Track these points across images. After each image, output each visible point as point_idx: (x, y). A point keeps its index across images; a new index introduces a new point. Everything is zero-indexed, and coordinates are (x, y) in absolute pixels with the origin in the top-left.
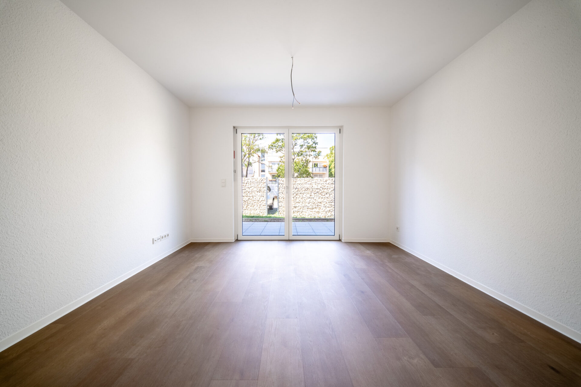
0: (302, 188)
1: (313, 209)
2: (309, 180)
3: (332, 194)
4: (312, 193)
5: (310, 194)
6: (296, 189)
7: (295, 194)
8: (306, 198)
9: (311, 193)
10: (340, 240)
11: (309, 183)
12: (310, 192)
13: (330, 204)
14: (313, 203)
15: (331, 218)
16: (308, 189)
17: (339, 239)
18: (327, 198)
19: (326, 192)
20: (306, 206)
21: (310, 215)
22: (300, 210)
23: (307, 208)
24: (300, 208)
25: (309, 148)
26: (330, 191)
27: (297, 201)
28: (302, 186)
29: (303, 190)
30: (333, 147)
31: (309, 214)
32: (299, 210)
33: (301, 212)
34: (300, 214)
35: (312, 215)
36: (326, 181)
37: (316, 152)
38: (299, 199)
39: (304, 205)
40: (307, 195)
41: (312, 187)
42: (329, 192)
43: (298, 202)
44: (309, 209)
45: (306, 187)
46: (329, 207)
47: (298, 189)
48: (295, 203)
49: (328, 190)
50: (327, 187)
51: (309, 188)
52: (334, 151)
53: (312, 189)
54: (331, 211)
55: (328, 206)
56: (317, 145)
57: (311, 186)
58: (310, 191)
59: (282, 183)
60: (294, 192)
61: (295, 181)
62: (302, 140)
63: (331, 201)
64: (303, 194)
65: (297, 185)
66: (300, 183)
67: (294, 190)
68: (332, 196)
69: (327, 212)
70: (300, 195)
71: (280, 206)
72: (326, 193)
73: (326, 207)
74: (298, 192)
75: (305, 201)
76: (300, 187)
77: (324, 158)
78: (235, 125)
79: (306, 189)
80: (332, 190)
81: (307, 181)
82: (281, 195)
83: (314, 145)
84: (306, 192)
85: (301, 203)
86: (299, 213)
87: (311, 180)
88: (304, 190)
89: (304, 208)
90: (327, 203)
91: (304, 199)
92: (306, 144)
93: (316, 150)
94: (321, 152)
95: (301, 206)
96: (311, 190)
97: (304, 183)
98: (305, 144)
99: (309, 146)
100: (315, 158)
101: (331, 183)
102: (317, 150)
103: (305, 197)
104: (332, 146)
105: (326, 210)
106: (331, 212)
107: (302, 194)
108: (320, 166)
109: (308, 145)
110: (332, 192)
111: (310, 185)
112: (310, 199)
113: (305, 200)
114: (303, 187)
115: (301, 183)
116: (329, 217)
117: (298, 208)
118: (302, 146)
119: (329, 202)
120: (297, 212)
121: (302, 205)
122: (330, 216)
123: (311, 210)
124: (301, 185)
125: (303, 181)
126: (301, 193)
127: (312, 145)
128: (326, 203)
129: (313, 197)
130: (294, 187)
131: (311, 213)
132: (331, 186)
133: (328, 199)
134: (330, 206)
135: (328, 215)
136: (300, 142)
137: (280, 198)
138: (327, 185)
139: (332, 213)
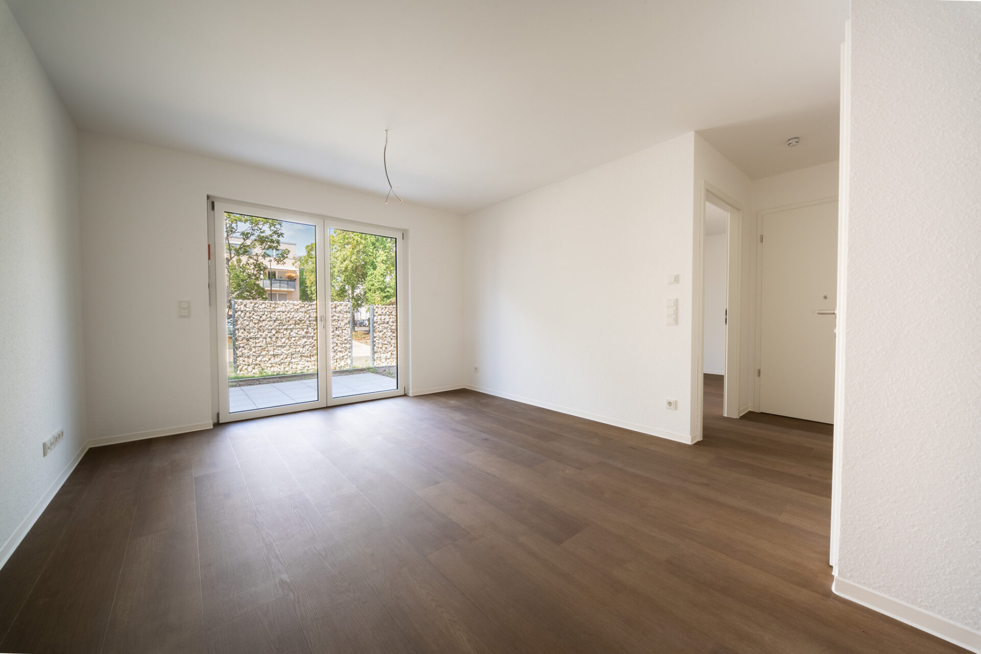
0: (288, 319)
1: (312, 358)
2: (303, 305)
3: (347, 329)
4: (310, 328)
5: (305, 330)
6: (275, 321)
7: (274, 332)
8: (297, 339)
9: (307, 329)
10: (405, 395)
11: (303, 310)
12: (306, 327)
13: (344, 345)
14: (312, 345)
15: (345, 369)
16: (301, 321)
17: (403, 394)
18: (338, 336)
19: (337, 326)
20: (299, 351)
21: (307, 368)
22: (287, 360)
23: (301, 356)
24: (285, 356)
25: (262, 240)
26: (343, 324)
27: (279, 343)
28: (288, 315)
29: (291, 322)
30: (312, 244)
31: (304, 366)
32: (282, 361)
33: (287, 364)
34: (285, 368)
35: (310, 367)
36: (335, 307)
37: (278, 250)
38: (283, 340)
39: (294, 350)
40: (299, 333)
41: (310, 317)
42: (341, 326)
43: (280, 345)
44: (304, 358)
45: (298, 318)
46: (341, 351)
47: (279, 322)
48: (275, 347)
49: (339, 322)
50: (338, 317)
51: (303, 319)
52: (313, 253)
53: (310, 321)
54: (346, 357)
55: (339, 349)
56: (281, 239)
57: (308, 316)
58: (305, 324)
59: (242, 309)
60: (272, 328)
61: (273, 305)
62: (248, 224)
63: (346, 342)
64: (292, 331)
65: (279, 314)
66: (284, 310)
67: (271, 323)
68: (347, 333)
69: (338, 360)
70: (285, 332)
71: (241, 356)
72: (336, 328)
73: (337, 351)
74: (281, 327)
75: (295, 344)
76: (284, 317)
77: (293, 264)
78: (210, 193)
79: (298, 322)
80: (347, 322)
81: (298, 307)
82: (240, 334)
83: (275, 237)
84: (297, 326)
85: (287, 348)
86: (283, 366)
87: (306, 306)
88: (294, 322)
89: (294, 356)
90: (339, 344)
91: (293, 339)
92: (257, 233)
93: (279, 248)
94: (289, 251)
95: (287, 352)
96: (308, 322)
97: (292, 310)
98: (255, 233)
99: (263, 237)
100: (276, 262)
101: (345, 310)
102: (282, 247)
103: (294, 335)
104: (310, 244)
105: (337, 357)
106: (344, 360)
107: (289, 331)
108: (281, 278)
109: (262, 235)
110: (346, 326)
111: (306, 314)
112: (305, 340)
113: (295, 341)
114: (291, 316)
115: (287, 310)
116: (343, 368)
117: (282, 357)
118: (246, 236)
119: (341, 342)
120: (279, 365)
121: (290, 351)
122: (343, 365)
123: (309, 359)
124: (286, 313)
125: (291, 306)
126: (286, 329)
127: (271, 236)
128: (337, 345)
129: (312, 334)
130: (271, 318)
131: (307, 364)
132: (345, 316)
133: (339, 338)
134: (343, 349)
135: (341, 364)
136: (243, 227)
137: (240, 339)
138: (337, 315)
139: (346, 362)
